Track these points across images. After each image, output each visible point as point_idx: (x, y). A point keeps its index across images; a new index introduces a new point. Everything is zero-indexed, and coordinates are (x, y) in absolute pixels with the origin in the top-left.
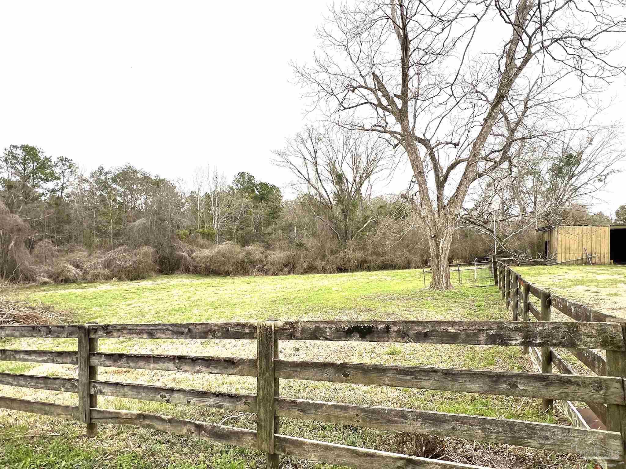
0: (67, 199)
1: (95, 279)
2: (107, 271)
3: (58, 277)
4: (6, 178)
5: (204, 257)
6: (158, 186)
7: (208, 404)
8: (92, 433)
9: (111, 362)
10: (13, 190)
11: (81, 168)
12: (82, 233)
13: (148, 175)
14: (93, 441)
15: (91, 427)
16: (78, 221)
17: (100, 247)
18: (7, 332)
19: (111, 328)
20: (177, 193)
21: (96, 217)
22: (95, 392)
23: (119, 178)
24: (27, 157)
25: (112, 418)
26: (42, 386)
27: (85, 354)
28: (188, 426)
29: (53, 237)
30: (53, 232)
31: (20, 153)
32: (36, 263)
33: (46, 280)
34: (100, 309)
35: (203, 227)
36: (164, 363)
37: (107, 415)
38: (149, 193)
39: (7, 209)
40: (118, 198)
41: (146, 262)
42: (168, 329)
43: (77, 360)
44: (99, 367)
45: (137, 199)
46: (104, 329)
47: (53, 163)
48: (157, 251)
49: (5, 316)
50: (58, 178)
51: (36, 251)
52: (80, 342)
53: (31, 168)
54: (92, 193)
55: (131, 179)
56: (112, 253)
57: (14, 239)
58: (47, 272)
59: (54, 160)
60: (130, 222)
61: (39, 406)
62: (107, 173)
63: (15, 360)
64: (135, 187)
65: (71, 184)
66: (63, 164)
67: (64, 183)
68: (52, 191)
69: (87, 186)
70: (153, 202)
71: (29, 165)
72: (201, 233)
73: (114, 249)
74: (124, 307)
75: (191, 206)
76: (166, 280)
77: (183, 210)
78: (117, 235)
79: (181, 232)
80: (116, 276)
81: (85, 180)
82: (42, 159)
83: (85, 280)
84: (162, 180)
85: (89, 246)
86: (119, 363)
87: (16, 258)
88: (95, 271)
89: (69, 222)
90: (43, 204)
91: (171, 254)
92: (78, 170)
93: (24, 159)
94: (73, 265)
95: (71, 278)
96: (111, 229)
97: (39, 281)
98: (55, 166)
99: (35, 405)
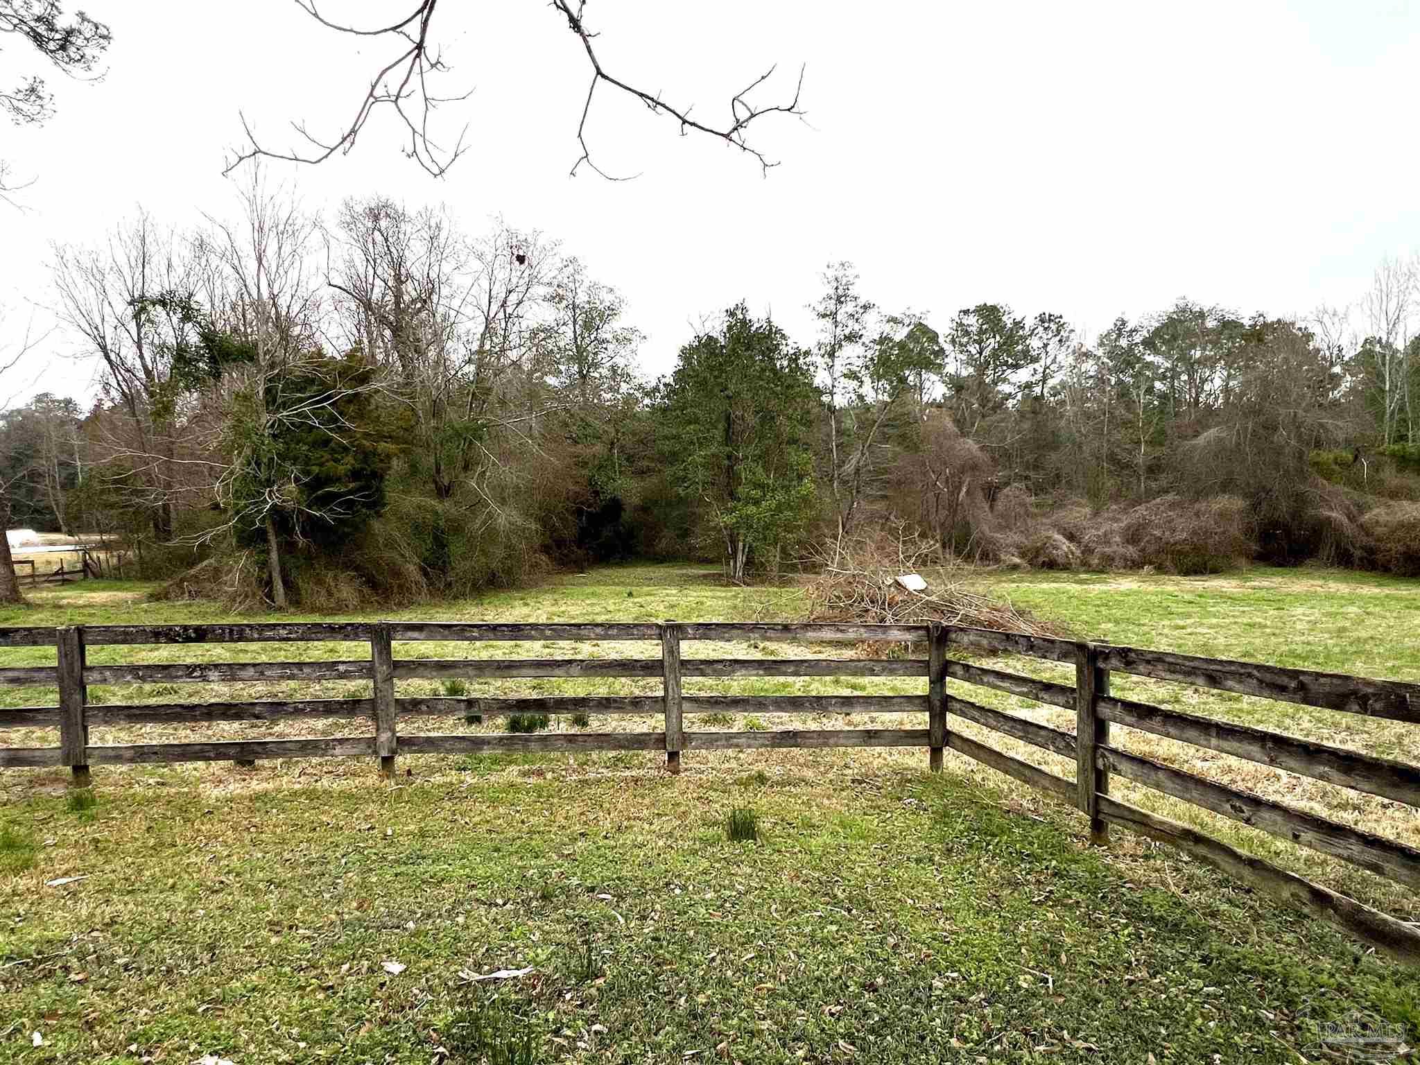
0: (1052, 399)
1: (1106, 566)
2: (1131, 551)
3: (1036, 557)
4: (953, 373)
5: (1401, 525)
6: (1260, 340)
7: (1345, 853)
8: (1100, 838)
9: (1134, 719)
10: (964, 395)
11: (1078, 331)
12: (1081, 466)
13: (1233, 317)
14: (1098, 850)
15: (1098, 827)
16: (1074, 443)
17: (1115, 497)
18: (971, 638)
19: (1133, 655)
20: (1318, 351)
21: (1109, 433)
22: (1104, 765)
23: (1161, 337)
24: (984, 327)
25: (1134, 822)
26: (1021, 734)
27: (1087, 694)
28: (1294, 888)
29: (1027, 478)
30: (1028, 468)
31: (972, 321)
32: (1001, 528)
33: (1017, 560)
34: (1116, 629)
35: (1402, 438)
36: (1240, 741)
37: (1126, 813)
38: (1233, 363)
39: (956, 429)
40: (1158, 385)
41: (1224, 533)
42: (1250, 675)
43: (1075, 702)
44: (1111, 723)
45: (1203, 381)
46: (1120, 654)
47: (1027, 331)
48: (1255, 507)
49: (958, 618)
50: (1035, 360)
51: (1000, 506)
52: (1079, 671)
53: (991, 347)
54: (1101, 381)
55: (1189, 333)
56: (1142, 510)
57: (967, 483)
58: (1018, 547)
59: (1029, 323)
60: (1185, 438)
61: (1016, 766)
62: (1132, 331)
63: (982, 683)
64: (1198, 354)
65: (1061, 367)
66: (1045, 329)
67: (1047, 367)
68: (1025, 388)
69: (1090, 367)
70: (1246, 384)
71: (988, 342)
72: (1393, 455)
73: (1148, 502)
74: (1166, 631)
75: (1362, 382)
76: (1277, 580)
77: (1336, 394)
78: (1154, 469)
79: (1326, 456)
80: (1151, 563)
81: (1087, 355)
82: (1009, 326)
83: (1086, 566)
84: (1273, 323)
85: (1094, 495)
86: (1147, 723)
87: (970, 518)
88: (1106, 549)
89: (1054, 445)
90: (1010, 415)
91: (1296, 514)
92: (1072, 335)
93: (981, 332)
94: (1064, 536)
95: (1060, 560)
96: (1142, 455)
97: (1005, 561)
98: (1030, 335)
99: (1011, 763)
